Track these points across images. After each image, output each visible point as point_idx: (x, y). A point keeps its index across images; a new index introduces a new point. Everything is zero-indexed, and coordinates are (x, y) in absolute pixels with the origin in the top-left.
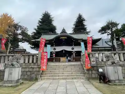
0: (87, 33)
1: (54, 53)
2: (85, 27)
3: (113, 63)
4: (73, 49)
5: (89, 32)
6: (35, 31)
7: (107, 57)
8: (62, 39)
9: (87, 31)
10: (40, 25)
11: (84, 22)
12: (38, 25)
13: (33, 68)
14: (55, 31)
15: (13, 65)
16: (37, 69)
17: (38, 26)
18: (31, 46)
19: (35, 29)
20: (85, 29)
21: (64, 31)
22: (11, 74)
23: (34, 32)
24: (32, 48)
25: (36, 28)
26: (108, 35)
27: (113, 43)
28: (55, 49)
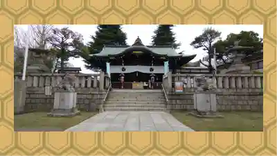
0: (175, 46)
1: (122, 76)
2: (173, 36)
3: (206, 89)
4: (152, 70)
5: (179, 45)
6: (92, 41)
7: (198, 80)
8: (135, 55)
9: (176, 43)
10: (100, 31)
11: (171, 28)
12: (98, 30)
13: (94, 94)
14: (125, 42)
15: (65, 89)
16: (99, 96)
17: (97, 33)
18: (87, 64)
19: (93, 37)
20: (172, 40)
21: (138, 42)
22: (63, 100)
23: (90, 43)
24: (88, 67)
25: (95, 35)
26: (204, 49)
27: (210, 62)
28: (123, 69)
